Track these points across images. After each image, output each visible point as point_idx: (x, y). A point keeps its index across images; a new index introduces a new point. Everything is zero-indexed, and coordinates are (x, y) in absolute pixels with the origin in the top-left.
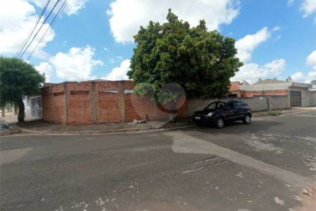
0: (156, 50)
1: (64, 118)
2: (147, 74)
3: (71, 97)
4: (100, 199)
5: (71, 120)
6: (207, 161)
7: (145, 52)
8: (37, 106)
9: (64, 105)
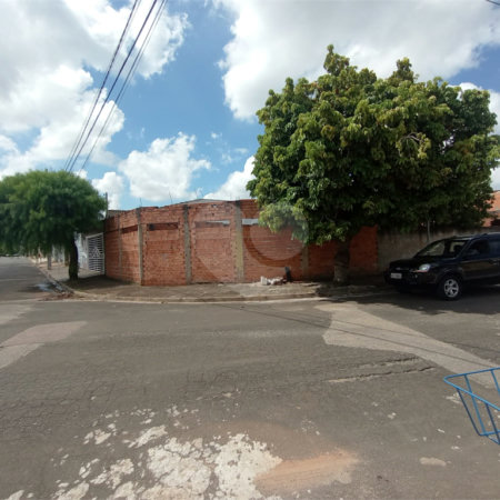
0: (298, 138)
1: (137, 272)
2: (282, 186)
3: (148, 235)
4: (174, 408)
5: (149, 276)
6: (389, 364)
7: (277, 143)
8: (97, 250)
9: (138, 249)
